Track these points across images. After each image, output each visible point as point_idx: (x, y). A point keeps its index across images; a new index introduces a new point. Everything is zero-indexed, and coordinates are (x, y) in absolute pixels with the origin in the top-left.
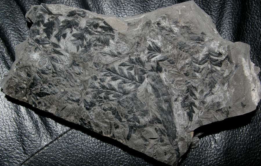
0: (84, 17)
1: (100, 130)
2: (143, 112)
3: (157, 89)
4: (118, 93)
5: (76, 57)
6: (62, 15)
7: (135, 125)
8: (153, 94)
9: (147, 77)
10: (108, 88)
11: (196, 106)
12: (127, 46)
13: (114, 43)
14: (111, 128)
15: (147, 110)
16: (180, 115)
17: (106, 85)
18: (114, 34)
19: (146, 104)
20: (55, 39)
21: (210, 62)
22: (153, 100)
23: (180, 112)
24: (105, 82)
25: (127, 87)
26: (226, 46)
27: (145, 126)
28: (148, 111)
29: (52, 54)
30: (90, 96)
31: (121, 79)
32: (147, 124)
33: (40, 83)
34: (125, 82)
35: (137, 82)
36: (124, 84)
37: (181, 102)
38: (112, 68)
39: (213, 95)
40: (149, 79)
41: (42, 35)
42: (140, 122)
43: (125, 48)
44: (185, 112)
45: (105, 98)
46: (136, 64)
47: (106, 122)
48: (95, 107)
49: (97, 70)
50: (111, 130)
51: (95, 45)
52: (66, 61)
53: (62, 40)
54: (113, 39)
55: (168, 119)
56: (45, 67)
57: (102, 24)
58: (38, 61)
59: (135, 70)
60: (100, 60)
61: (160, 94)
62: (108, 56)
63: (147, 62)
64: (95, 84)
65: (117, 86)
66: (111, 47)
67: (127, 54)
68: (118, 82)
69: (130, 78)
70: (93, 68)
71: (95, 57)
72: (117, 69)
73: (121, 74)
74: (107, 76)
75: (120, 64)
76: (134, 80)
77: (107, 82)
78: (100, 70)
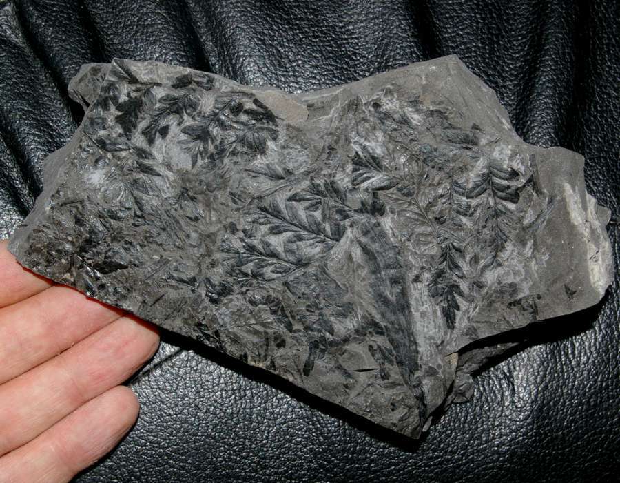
0: (210, 89)
1: (242, 351)
2: (340, 307)
3: (373, 253)
4: (284, 264)
5: (189, 181)
6: (161, 84)
7: (323, 338)
8: (364, 266)
9: (351, 226)
10: (262, 251)
11: (461, 294)
12: (307, 155)
13: (276, 149)
14: (267, 345)
15: (349, 303)
16: (425, 315)
17: (256, 245)
18: (277, 128)
19: (349, 289)
20: (142, 138)
21: (493, 191)
22: (364, 279)
23: (427, 307)
24: (254, 237)
25: (305, 250)
26: (526, 156)
27: (346, 340)
28: (352, 305)
29: (135, 174)
30: (220, 270)
31: (292, 231)
32: (350, 336)
33: (105, 239)
34: (300, 238)
35: (328, 237)
36: (298, 243)
37: (428, 283)
38: (272, 205)
39: (500, 268)
40: (355, 229)
41: (112, 129)
42: (333, 331)
43: (301, 159)
44: (437, 307)
45: (255, 276)
46: (326, 196)
47: (256, 333)
48: (231, 296)
49: (238, 210)
50: (266, 350)
51: (234, 153)
52: (165, 189)
53: (159, 141)
54: (275, 139)
55: (399, 324)
56: (118, 204)
57: (250, 105)
58: (102, 189)
59: (323, 212)
60: (245, 188)
61: (381, 266)
62: (262, 178)
63: (351, 191)
64: (231, 242)
65: (283, 247)
66: (269, 158)
67: (306, 172)
68: (284, 238)
69: (311, 228)
70: (227, 206)
71: (232, 181)
72: (284, 209)
73: (291, 220)
74: (260, 224)
75: (289, 196)
76: (322, 232)
77: (259, 238)
78: (243, 209)
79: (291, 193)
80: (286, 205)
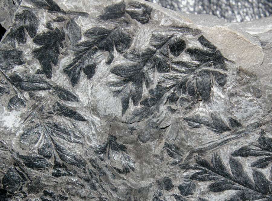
0: (147, 22)
5: (119, 128)
6: (87, 14)
12: (259, 104)
13: (223, 96)
18: (226, 72)
20: (64, 77)
24: (192, 194)
29: (55, 117)
31: (236, 189)
33: (21, 189)
34: (244, 197)
38: (214, 161)
41: (29, 64)
43: (251, 109)
49: (174, 164)
51: (172, 99)
52: (91, 136)
53: (83, 81)
54: (222, 85)
56: (37, 151)
57: (194, 44)
58: (18, 134)
60: (183, 140)
62: (204, 129)
64: (165, 199)
66: (214, 107)
67: (256, 124)
68: (226, 197)
69: (258, 187)
70: (162, 159)
71: (169, 131)
72: (227, 164)
73: (235, 177)
74: (199, 180)
75: (234, 151)
76: (269, 192)
77: (198, 196)
78: (180, 164)
79: (236, 147)
80: (230, 161)
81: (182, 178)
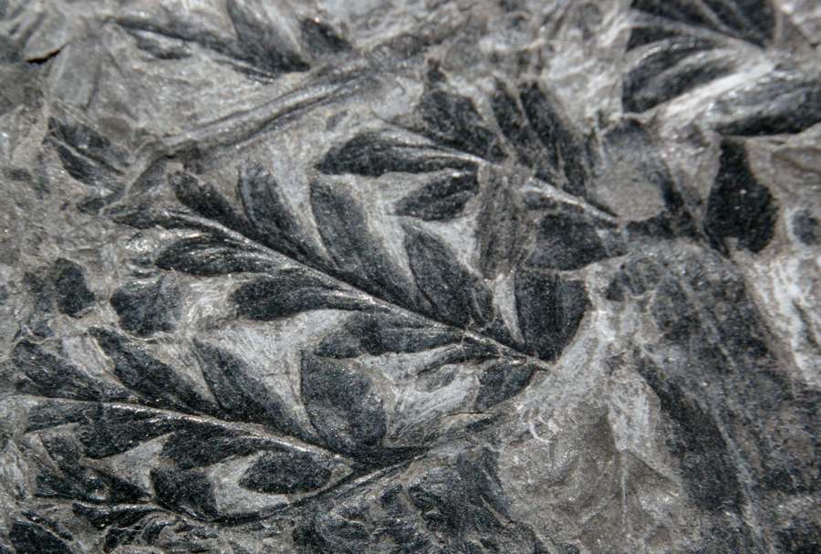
3: (708, 419)
4: (302, 448)
8: (664, 470)
9: (613, 294)
10: (203, 390)
17: (177, 367)
24: (166, 327)
25: (396, 392)
31: (341, 306)
34: (374, 339)
35: (504, 338)
36: (367, 360)
38: (246, 190)
40: (630, 310)
45: (168, 496)
46: (499, 155)
49: (91, 205)
59: (485, 220)
60: (118, 107)
61: (745, 477)
62: (201, 63)
63: (616, 135)
64: (60, 350)
65: (297, 378)
67: (408, 41)
68: (303, 338)
69: (427, 297)
70: (43, 188)
71: (61, 72)
72: (301, 205)
73: (334, 258)
74: (193, 272)
75: (326, 150)
76: (475, 316)
77: (189, 335)
78: (114, 205)
79: (332, 136)
80: (312, 191)
81: (124, 262)
